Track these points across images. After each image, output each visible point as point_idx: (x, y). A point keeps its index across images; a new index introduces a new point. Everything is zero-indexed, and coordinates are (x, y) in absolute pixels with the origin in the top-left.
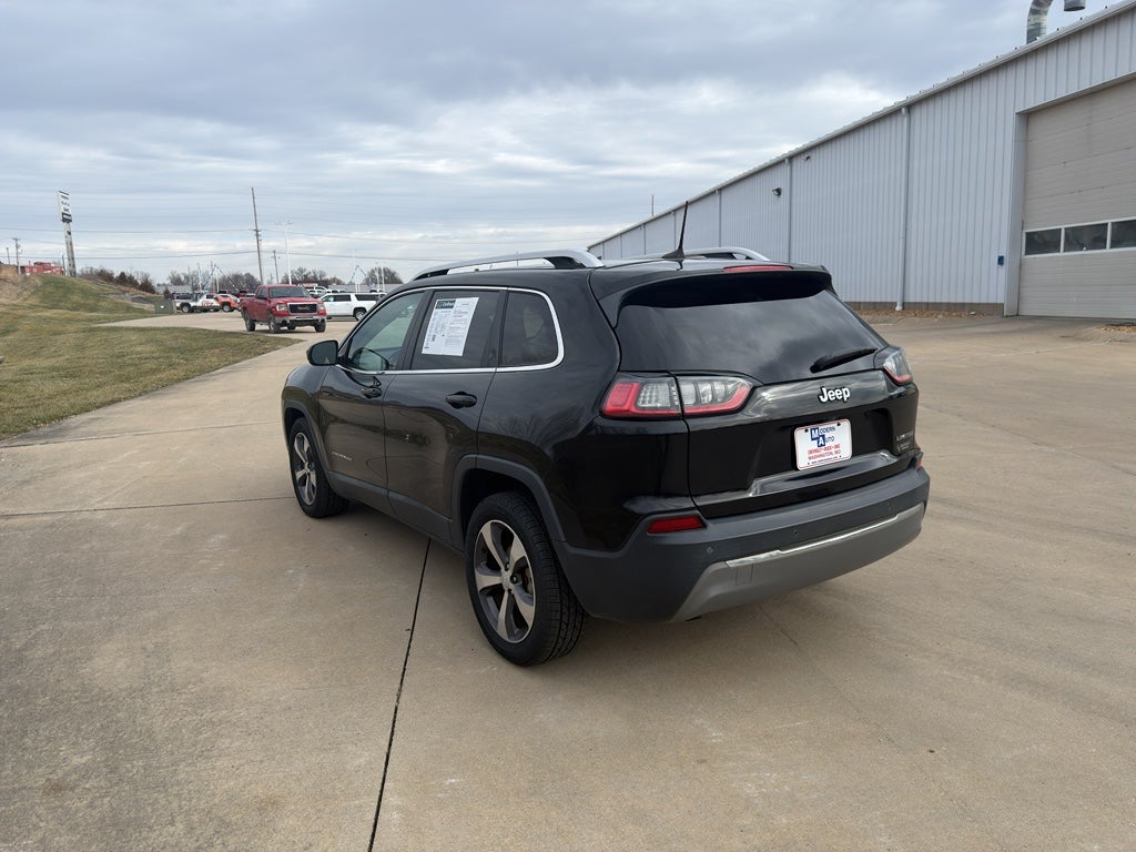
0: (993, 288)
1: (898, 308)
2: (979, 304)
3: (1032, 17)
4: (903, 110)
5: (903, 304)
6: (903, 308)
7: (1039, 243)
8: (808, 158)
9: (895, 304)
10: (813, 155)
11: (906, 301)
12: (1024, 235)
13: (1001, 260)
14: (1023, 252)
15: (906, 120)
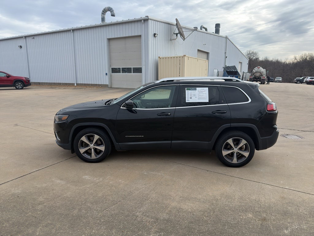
0: (105, 81)
1: (75, 85)
2: (101, 84)
3: (103, 15)
4: (71, 31)
5: (77, 84)
6: (77, 85)
7: (115, 70)
8: (34, 38)
9: (74, 84)
10: (35, 37)
11: (77, 83)
12: (111, 69)
13: (106, 74)
14: (111, 72)
15: (72, 34)
